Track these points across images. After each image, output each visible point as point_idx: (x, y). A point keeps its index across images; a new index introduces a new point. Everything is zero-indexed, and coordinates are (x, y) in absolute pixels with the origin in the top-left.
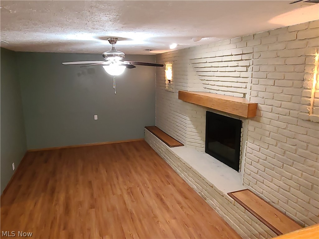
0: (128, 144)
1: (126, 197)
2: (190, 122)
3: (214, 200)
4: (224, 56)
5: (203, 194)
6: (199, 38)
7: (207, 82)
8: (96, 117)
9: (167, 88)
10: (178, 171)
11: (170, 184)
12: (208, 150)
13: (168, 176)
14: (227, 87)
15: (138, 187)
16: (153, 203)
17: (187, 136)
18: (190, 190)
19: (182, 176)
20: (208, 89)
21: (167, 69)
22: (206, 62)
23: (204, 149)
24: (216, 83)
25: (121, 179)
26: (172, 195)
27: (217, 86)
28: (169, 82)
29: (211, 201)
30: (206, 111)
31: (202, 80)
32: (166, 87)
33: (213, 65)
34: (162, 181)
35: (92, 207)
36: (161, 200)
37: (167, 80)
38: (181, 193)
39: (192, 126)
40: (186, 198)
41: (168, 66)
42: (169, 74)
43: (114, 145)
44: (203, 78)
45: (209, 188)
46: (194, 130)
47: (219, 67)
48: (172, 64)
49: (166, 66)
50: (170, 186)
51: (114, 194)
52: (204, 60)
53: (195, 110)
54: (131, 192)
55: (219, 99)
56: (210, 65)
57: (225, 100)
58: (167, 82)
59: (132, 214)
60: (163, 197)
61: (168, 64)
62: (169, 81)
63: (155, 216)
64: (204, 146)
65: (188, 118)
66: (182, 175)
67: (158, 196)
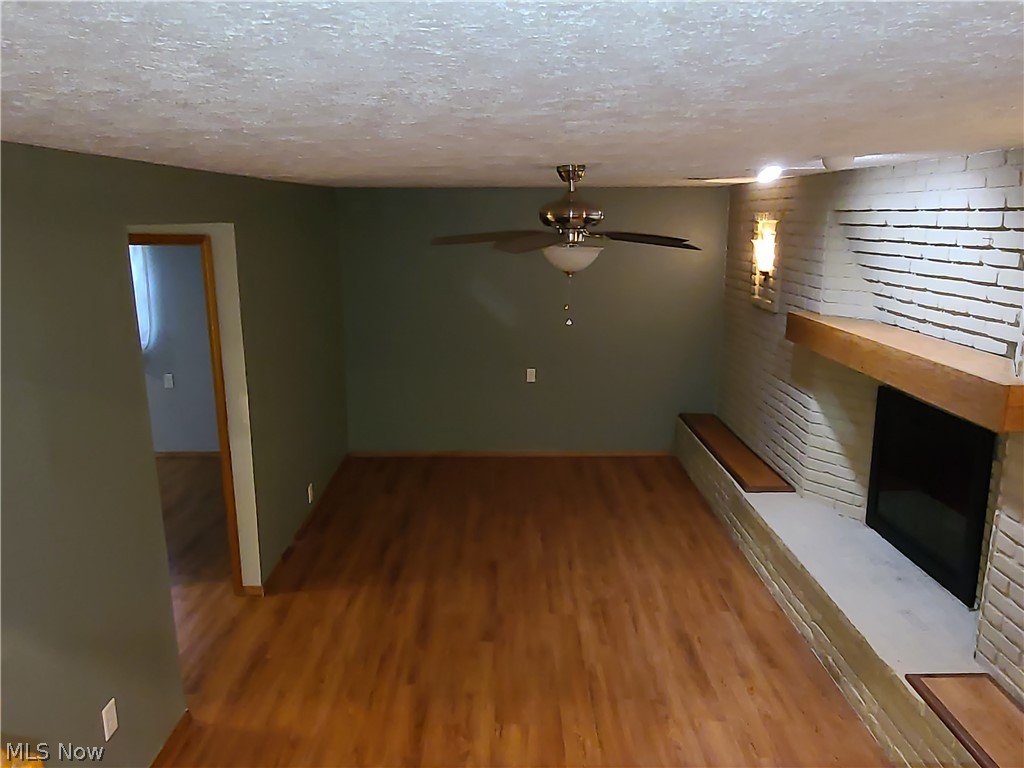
0: (619, 461)
1: (586, 626)
2: (820, 418)
4: (943, 210)
5: (831, 661)
7: (888, 291)
8: (531, 373)
9: (757, 297)
10: (763, 571)
11: (728, 609)
12: (876, 519)
13: (727, 584)
15: (626, 601)
16: (664, 657)
17: (807, 462)
18: (794, 639)
19: (775, 589)
20: (889, 312)
21: (759, 237)
22: (886, 225)
23: (863, 511)
24: (917, 297)
25: (579, 570)
26: (729, 644)
27: (919, 305)
28: (765, 279)
29: (854, 689)
30: (880, 388)
31: (871, 281)
32: (754, 294)
33: (909, 234)
34: (705, 597)
35: (488, 636)
36: (691, 653)
37: (758, 273)
38: (759, 642)
39: (825, 430)
40: (770, 661)
41: (763, 225)
42: (764, 253)
43: (577, 464)
44: (876, 275)
46: (834, 445)
47: (925, 244)
48: (776, 222)
49: (760, 226)
50: (729, 617)
51: (551, 610)
52: (880, 219)
54: (601, 613)
55: (912, 357)
57: (928, 361)
58: (758, 278)
59: (593, 678)
60: (698, 647)
61: (764, 221)
62: (765, 274)
63: (662, 700)
64: (863, 500)
65: (813, 404)
66: (773, 586)
67: (684, 641)
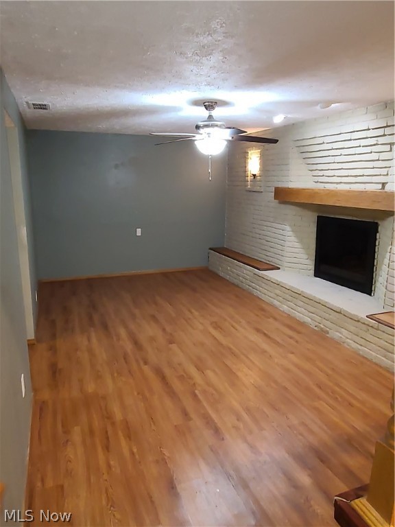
2: (291, 233)
3: (343, 330)
4: (354, 132)
5: (323, 327)
6: (328, 103)
7: (321, 173)
8: (139, 232)
9: (249, 187)
10: (276, 303)
11: (269, 318)
13: (263, 310)
14: (356, 176)
15: (225, 321)
17: (285, 254)
18: (303, 324)
19: (285, 308)
20: (321, 182)
22: (324, 143)
24: (337, 173)
25: (196, 313)
26: (278, 329)
27: (338, 176)
28: (254, 178)
29: (337, 333)
30: (318, 217)
31: (312, 170)
32: (247, 186)
33: (335, 146)
34: (257, 315)
35: (171, 342)
37: (249, 175)
39: (293, 238)
40: (299, 332)
41: (251, 154)
42: (253, 166)
43: (165, 275)
44: (315, 167)
45: (334, 316)
46: (297, 245)
48: (260, 151)
49: (249, 154)
52: (320, 140)
53: (300, 216)
54: (217, 326)
56: (329, 146)
58: (249, 178)
59: (230, 349)
61: (252, 151)
62: (254, 175)
65: (288, 228)
67: (258, 330)
